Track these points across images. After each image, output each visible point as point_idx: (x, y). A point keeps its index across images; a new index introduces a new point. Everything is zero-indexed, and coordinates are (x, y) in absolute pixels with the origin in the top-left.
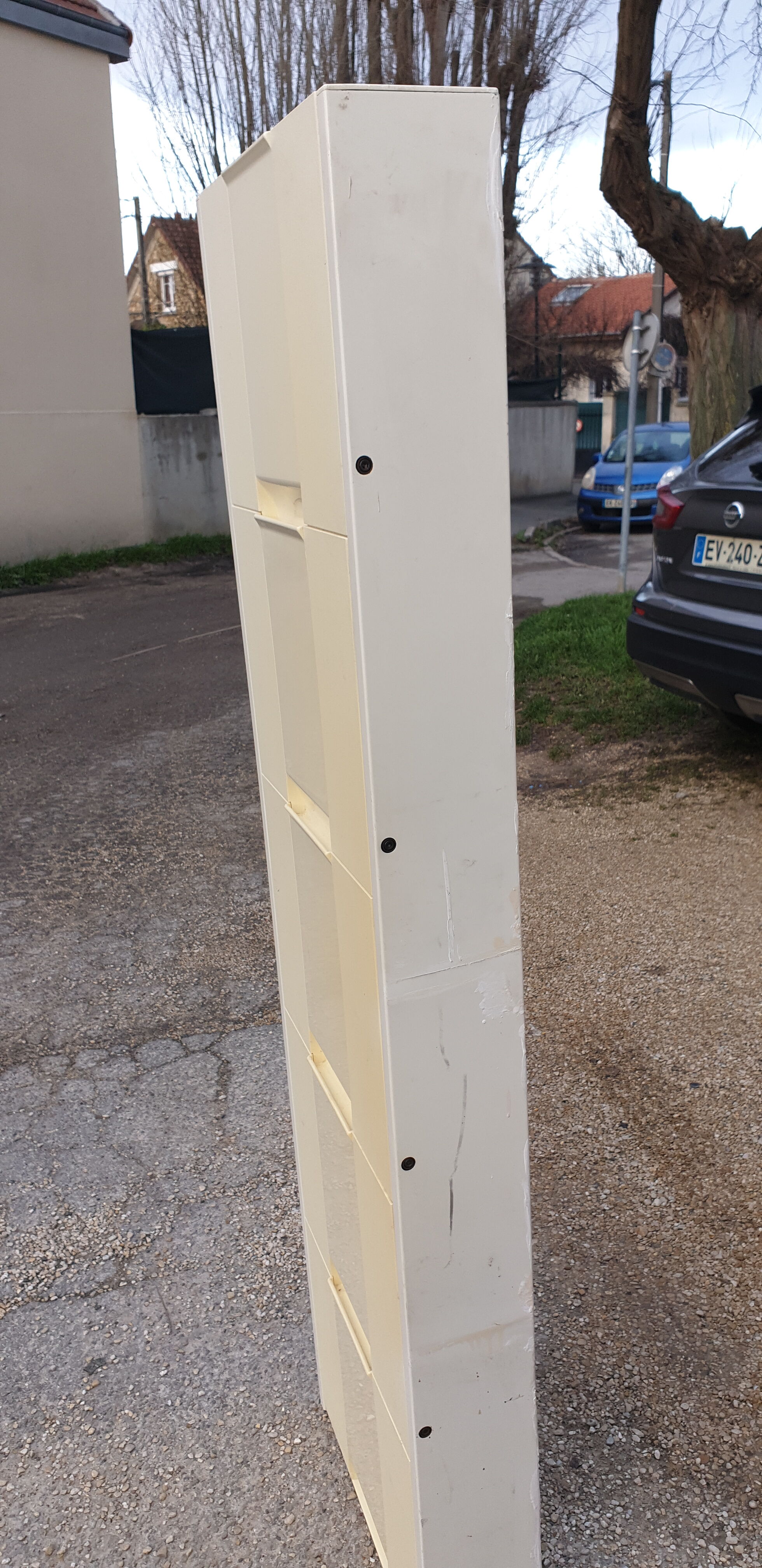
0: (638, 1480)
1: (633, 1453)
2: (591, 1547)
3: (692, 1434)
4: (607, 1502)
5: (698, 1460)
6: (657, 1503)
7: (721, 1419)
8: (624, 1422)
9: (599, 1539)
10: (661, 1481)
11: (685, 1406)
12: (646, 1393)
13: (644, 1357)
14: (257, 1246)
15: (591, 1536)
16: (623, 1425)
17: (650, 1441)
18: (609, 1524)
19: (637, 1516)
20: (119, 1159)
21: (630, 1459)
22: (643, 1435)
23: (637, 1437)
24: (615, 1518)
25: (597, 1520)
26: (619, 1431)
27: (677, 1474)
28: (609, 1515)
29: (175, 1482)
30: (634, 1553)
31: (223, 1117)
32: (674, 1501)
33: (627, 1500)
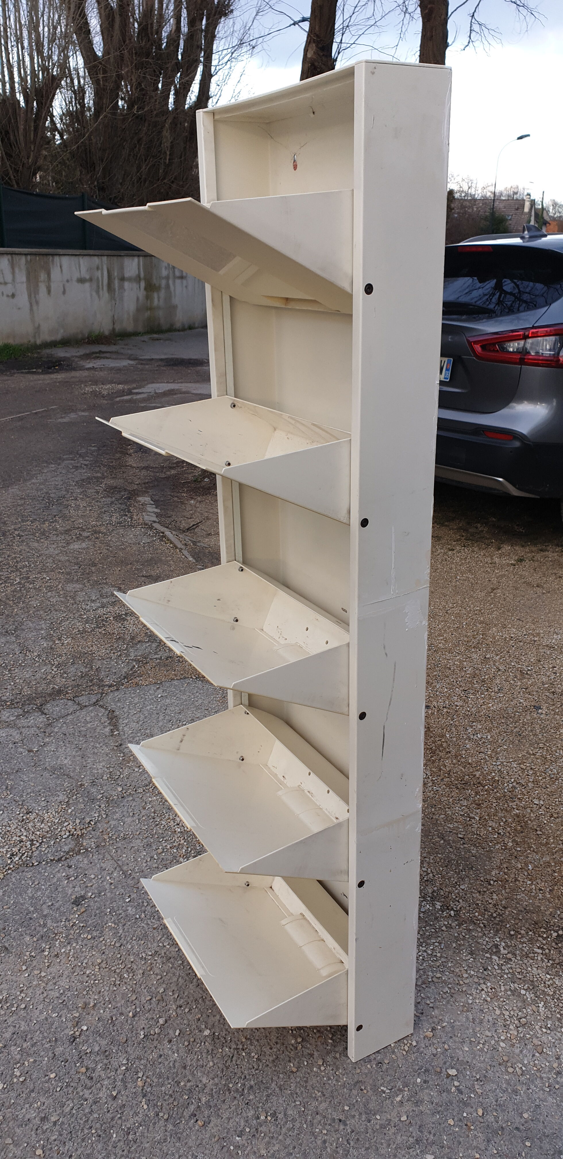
0: (444, 928)
1: (438, 915)
2: (424, 965)
3: (470, 901)
4: (429, 941)
5: (477, 914)
6: (457, 939)
7: (484, 892)
8: (429, 899)
9: (428, 961)
10: (457, 927)
11: (462, 887)
12: (438, 882)
13: (432, 863)
14: (169, 821)
15: (423, 959)
16: (428, 901)
17: (446, 907)
18: (433, 952)
19: (448, 947)
20: (54, 776)
21: (436, 918)
22: (441, 905)
23: (438, 905)
24: (435, 949)
25: (425, 951)
26: (427, 904)
27: (466, 923)
28: (431, 948)
29: (155, 960)
30: (450, 965)
31: (121, 745)
32: (467, 936)
33: (440, 939)
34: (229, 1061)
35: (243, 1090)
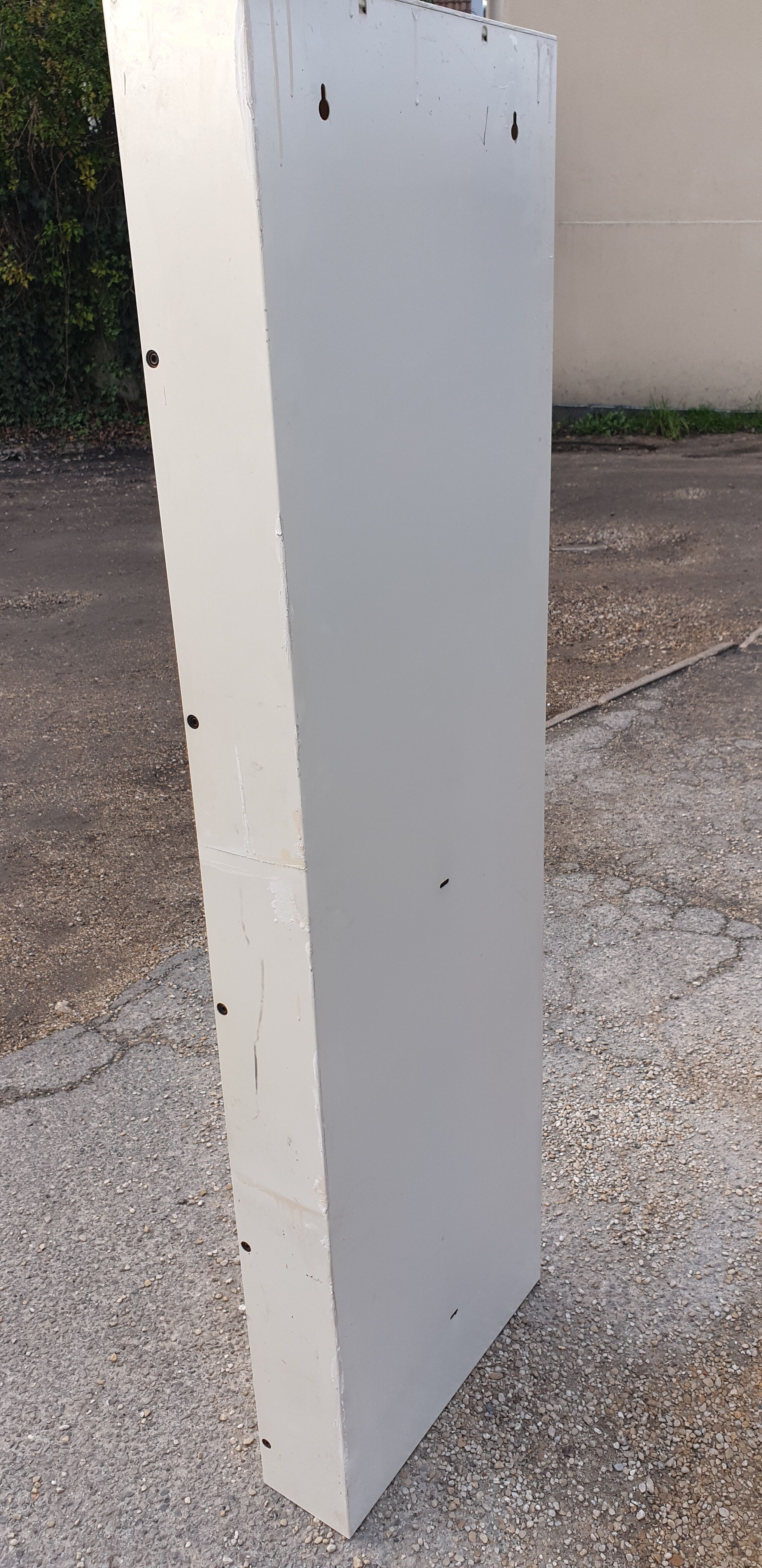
0: (596, 1513)
1: (624, 1494)
2: (496, 1510)
3: (695, 1535)
4: (551, 1498)
5: (668, 1555)
6: (587, 1542)
7: (743, 1554)
8: (651, 1466)
9: (509, 1512)
10: (615, 1533)
11: (724, 1512)
12: (705, 1469)
13: (747, 1445)
15: (507, 1504)
16: (647, 1468)
17: (650, 1501)
18: (529, 1512)
19: (559, 1533)
21: (617, 1495)
22: (652, 1490)
24: (541, 1514)
25: (525, 1501)
26: (638, 1468)
27: (637, 1545)
28: (538, 1507)
30: (518, 1548)
31: (677, 998)
32: (603, 1556)
33: (569, 1514)
34: (210, 1346)
35: (175, 1378)
